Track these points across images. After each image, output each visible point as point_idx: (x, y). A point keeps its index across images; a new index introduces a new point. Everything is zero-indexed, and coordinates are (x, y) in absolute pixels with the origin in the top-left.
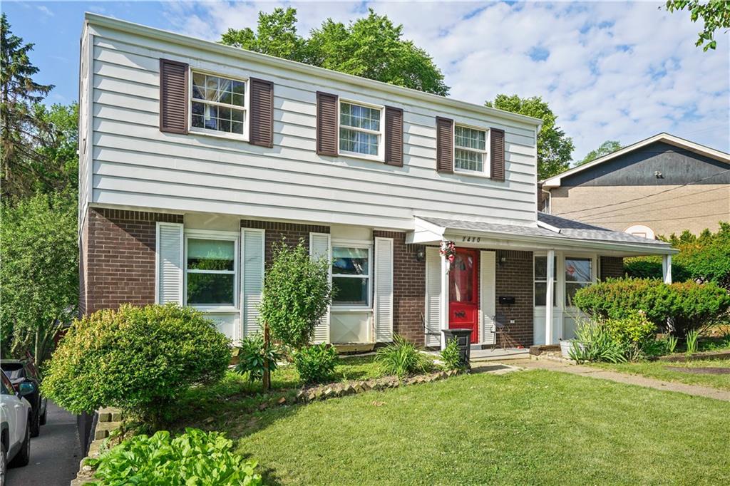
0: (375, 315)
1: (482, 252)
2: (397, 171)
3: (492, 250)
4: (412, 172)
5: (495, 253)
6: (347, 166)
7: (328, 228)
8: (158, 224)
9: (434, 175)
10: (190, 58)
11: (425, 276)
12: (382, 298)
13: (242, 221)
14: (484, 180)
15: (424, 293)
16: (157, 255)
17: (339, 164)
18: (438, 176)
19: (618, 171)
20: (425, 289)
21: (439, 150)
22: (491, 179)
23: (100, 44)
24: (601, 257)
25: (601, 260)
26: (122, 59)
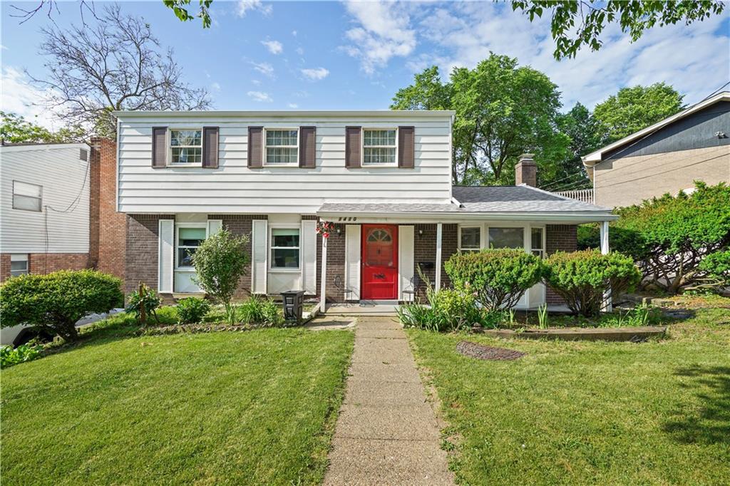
0: (302, 275)
1: (400, 226)
2: (310, 172)
3: (411, 224)
4: (324, 171)
5: (413, 227)
6: (270, 173)
7: (267, 216)
8: (160, 221)
9: (344, 171)
10: (170, 123)
11: (344, 246)
12: (308, 265)
13: (209, 216)
14: (393, 170)
15: (344, 259)
16: (159, 239)
17: (264, 172)
18: (347, 171)
19: (669, 138)
20: (344, 257)
21: (348, 151)
22: (399, 167)
23: (124, 126)
24: (547, 225)
25: (547, 228)
26: (134, 132)
